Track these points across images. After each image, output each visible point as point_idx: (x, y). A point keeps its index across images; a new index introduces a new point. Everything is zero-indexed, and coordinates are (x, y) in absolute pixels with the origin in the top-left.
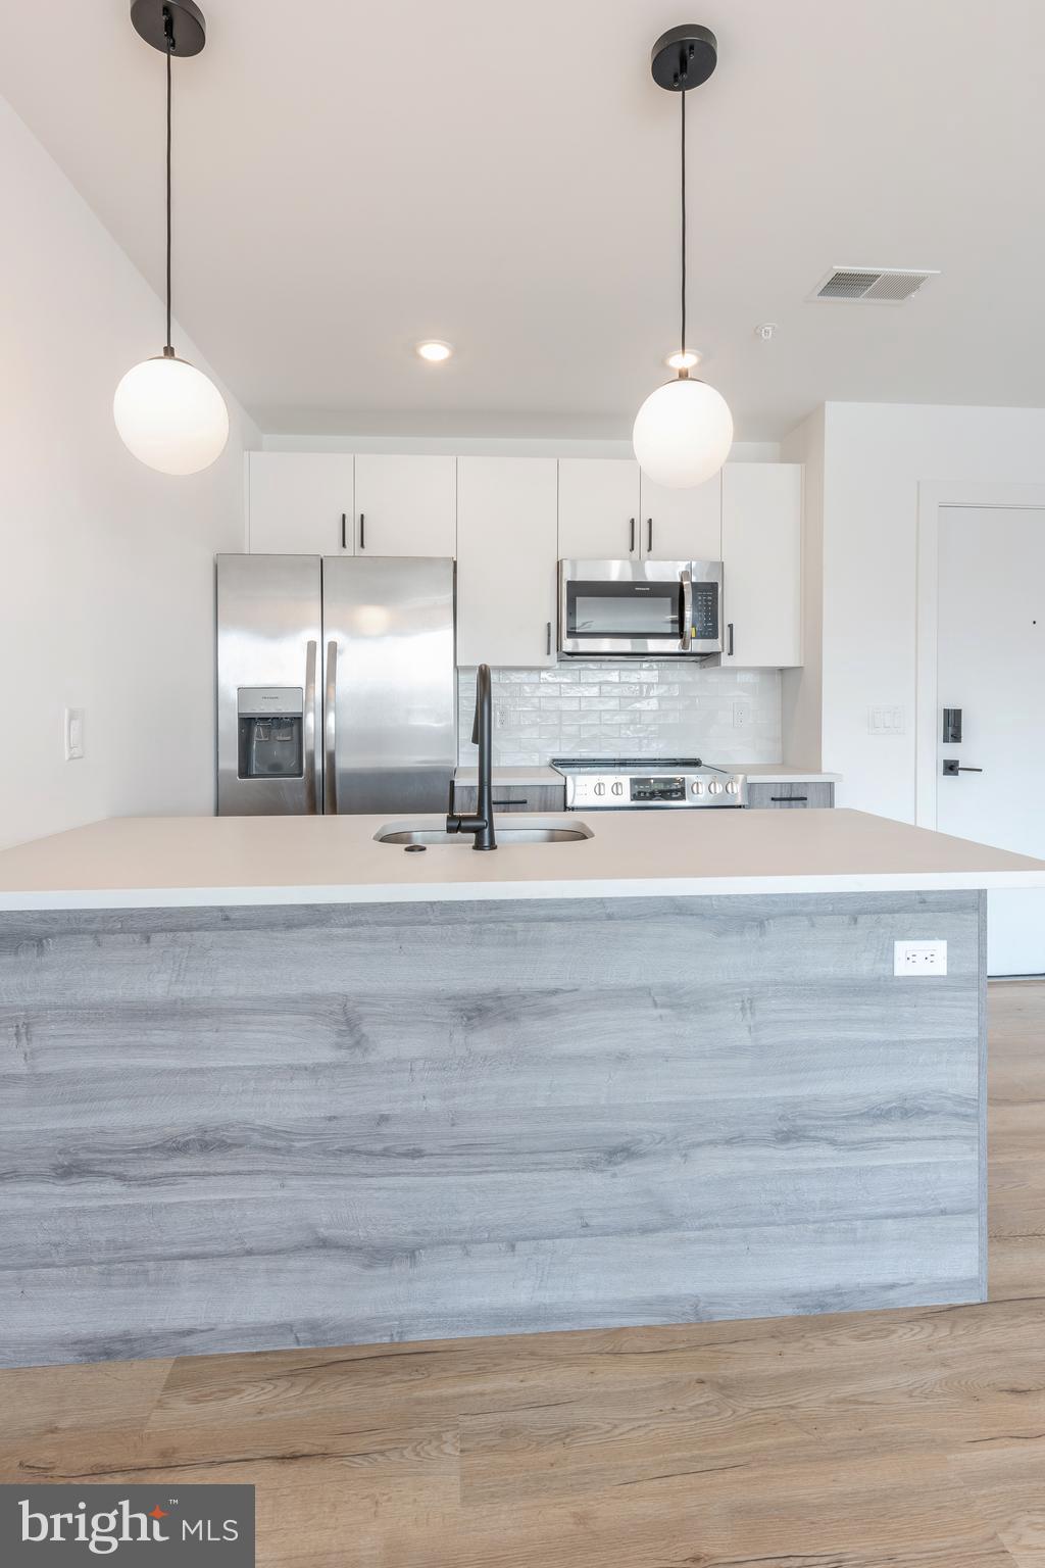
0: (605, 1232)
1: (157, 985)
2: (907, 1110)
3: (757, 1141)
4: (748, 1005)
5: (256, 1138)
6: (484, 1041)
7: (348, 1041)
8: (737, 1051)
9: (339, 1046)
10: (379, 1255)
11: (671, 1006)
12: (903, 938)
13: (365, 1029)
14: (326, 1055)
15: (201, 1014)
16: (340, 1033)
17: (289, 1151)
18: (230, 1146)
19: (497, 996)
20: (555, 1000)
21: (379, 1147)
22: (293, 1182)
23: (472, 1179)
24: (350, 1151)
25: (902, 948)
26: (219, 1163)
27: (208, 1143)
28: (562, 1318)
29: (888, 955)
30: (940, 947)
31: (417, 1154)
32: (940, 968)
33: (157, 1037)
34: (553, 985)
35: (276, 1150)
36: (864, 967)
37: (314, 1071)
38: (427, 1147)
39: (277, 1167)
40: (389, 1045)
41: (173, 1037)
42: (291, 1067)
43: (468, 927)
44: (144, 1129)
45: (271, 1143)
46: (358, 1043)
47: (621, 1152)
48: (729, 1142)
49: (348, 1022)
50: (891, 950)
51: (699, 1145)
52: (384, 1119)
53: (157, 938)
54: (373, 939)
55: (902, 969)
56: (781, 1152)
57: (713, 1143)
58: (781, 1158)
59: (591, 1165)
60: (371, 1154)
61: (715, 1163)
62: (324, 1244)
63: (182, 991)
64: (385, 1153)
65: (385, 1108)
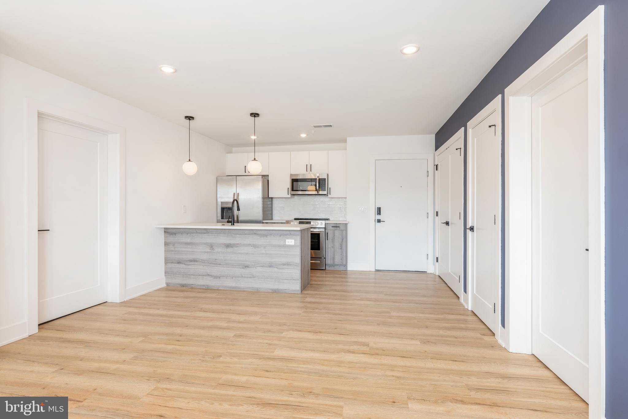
0: (245, 277)
1: (188, 240)
2: (288, 264)
3: (266, 267)
4: (265, 247)
5: (200, 261)
6: (229, 250)
7: (211, 249)
8: (263, 254)
9: (210, 249)
10: (216, 277)
11: (254, 247)
12: (287, 239)
13: (213, 247)
14: (209, 250)
15: (194, 244)
16: (210, 248)
17: (204, 262)
18: (197, 261)
19: (230, 244)
20: (238, 245)
21: (215, 263)
22: (205, 267)
23: (227, 268)
24: (212, 263)
25: (287, 240)
26: (196, 263)
27: (195, 261)
28: (239, 288)
29: (285, 241)
30: (293, 240)
31: (220, 264)
32: (293, 244)
33: (189, 247)
34: (238, 243)
35: (203, 262)
36: (282, 243)
37: (207, 252)
38: (221, 264)
39: (203, 264)
40: (217, 250)
41: (190, 247)
42: (204, 252)
43: (226, 235)
44: (187, 258)
45: (202, 261)
46: (212, 249)
47: (247, 267)
48: (262, 266)
49: (211, 246)
50: (286, 241)
51: (258, 266)
52: (216, 259)
53: (188, 234)
54: (214, 236)
55: (287, 243)
56: (269, 268)
57: (260, 266)
58: (269, 269)
59: (243, 268)
60: (214, 264)
61: (260, 269)
62: (209, 275)
63: (191, 241)
64: (216, 264)
65: (216, 258)
